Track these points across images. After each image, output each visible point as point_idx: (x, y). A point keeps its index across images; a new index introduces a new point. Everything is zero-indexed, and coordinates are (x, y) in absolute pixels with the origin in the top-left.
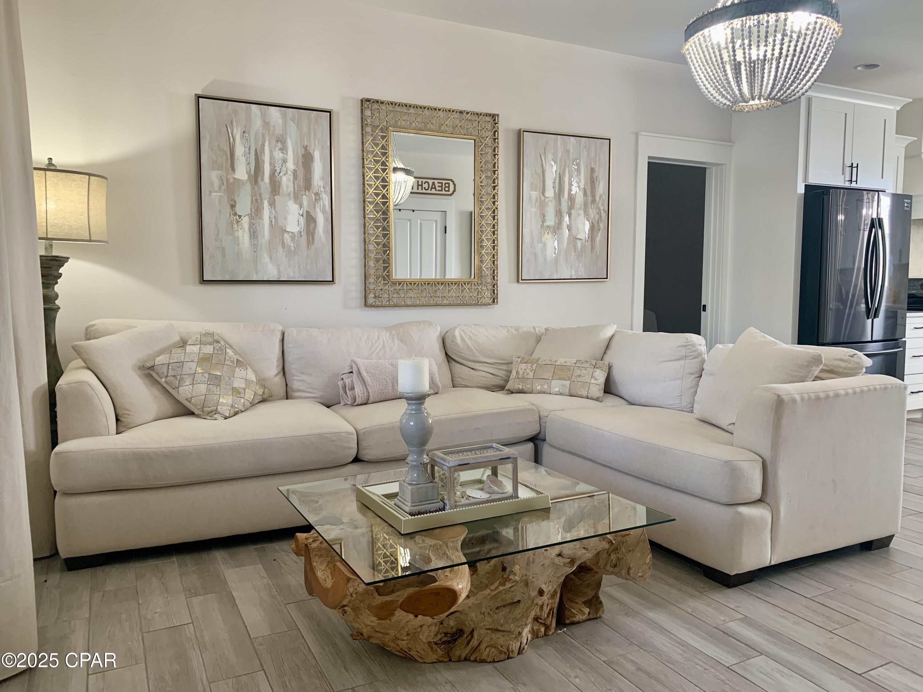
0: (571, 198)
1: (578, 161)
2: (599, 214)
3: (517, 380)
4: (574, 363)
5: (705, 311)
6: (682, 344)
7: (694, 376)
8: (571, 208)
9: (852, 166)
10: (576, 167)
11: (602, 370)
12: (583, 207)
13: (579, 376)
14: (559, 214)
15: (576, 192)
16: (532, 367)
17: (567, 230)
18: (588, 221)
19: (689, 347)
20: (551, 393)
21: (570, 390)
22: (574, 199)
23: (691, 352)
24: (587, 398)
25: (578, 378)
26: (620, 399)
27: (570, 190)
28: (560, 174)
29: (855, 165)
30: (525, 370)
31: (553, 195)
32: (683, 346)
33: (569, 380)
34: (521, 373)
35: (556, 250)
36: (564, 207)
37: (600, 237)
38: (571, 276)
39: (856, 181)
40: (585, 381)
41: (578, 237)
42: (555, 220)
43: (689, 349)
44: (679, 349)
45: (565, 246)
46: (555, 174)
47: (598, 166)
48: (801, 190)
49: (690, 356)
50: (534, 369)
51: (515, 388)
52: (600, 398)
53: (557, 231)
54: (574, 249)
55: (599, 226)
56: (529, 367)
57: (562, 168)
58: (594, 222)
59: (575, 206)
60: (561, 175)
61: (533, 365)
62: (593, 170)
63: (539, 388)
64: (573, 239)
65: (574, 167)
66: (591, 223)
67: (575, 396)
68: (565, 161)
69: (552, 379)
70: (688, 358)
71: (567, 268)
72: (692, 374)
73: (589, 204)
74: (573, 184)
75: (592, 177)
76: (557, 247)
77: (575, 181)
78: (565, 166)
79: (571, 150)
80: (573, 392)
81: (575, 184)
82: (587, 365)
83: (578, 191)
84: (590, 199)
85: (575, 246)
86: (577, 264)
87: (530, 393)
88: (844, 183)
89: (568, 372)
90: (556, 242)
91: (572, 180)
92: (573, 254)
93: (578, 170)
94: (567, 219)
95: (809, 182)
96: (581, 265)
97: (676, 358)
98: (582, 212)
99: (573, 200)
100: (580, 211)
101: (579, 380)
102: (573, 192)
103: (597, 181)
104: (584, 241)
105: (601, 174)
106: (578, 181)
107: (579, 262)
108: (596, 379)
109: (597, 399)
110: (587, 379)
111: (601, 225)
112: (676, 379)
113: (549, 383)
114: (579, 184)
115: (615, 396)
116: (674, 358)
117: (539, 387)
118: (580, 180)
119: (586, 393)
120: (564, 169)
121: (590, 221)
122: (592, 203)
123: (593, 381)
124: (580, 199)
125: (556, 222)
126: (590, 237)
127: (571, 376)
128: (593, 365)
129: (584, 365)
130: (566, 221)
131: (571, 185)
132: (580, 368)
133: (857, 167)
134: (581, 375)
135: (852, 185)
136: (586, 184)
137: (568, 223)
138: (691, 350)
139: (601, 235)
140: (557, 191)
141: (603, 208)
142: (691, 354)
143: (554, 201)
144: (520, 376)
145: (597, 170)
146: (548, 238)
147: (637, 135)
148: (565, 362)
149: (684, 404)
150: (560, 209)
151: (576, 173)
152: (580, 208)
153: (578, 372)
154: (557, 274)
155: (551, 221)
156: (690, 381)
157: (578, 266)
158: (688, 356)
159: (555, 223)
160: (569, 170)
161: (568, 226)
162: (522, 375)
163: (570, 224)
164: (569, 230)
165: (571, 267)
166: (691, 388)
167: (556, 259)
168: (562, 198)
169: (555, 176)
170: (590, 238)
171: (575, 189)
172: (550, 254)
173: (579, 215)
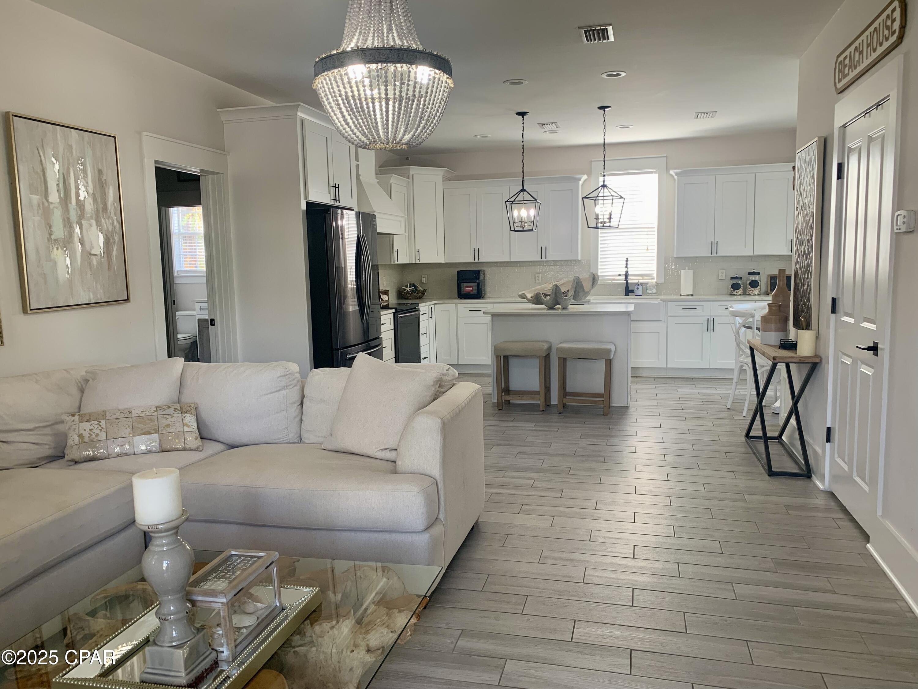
0: (80, 205)
1: (83, 160)
2: (113, 223)
3: (83, 445)
4: (155, 411)
5: (214, 325)
6: (282, 374)
7: (296, 405)
8: (81, 216)
9: (335, 187)
10: (82, 167)
11: (191, 414)
12: (94, 216)
13: (168, 426)
14: (68, 223)
15: (85, 198)
16: (100, 426)
17: (79, 244)
18: (102, 233)
19: (288, 376)
20: (136, 453)
21: (160, 445)
22: (84, 206)
23: (290, 381)
24: (185, 449)
25: (167, 429)
26: (217, 443)
27: (78, 195)
28: (63, 174)
29: (337, 186)
30: (91, 430)
31: (58, 200)
32: (283, 376)
33: (156, 433)
34: (86, 434)
35: (69, 269)
36: (73, 215)
37: (115, 252)
38: (90, 300)
39: (339, 200)
40: (177, 430)
41: (92, 252)
42: (64, 232)
43: (289, 378)
44: (279, 379)
45: (79, 264)
46: (57, 174)
47: (105, 168)
48: (304, 207)
49: (290, 385)
50: (104, 427)
51: (82, 456)
52: (201, 447)
53: (67, 245)
54: (89, 268)
55: (114, 239)
56: (96, 426)
57: (66, 167)
58: (108, 235)
59: (85, 215)
60: (65, 176)
61: (100, 422)
62: (100, 172)
63: (117, 450)
64: (88, 254)
65: (79, 167)
66: (105, 236)
67: (169, 451)
68: (68, 160)
69: (133, 436)
70: (288, 388)
71: (84, 291)
72: (295, 403)
73: (101, 213)
74: (80, 187)
75: (100, 180)
76: (69, 266)
77: (82, 184)
78: (69, 164)
79: (74, 147)
80: (165, 446)
81: (82, 188)
82: (171, 411)
83: (87, 197)
84: (101, 207)
85: (90, 263)
86: (95, 284)
87: (105, 458)
88: (331, 202)
89: (151, 424)
90: (68, 259)
91: (79, 182)
92: (89, 273)
93: (85, 171)
94: (77, 230)
95: (310, 199)
96: (99, 287)
97: (278, 389)
98: (93, 222)
99: (82, 207)
100: (91, 220)
101: (171, 431)
102: (81, 198)
103: (106, 185)
104: (99, 257)
105: (109, 176)
106: (85, 184)
107: (96, 283)
108: (188, 426)
109: (197, 449)
110: (178, 427)
111: (116, 238)
112: (281, 411)
113: (131, 441)
114: (86, 188)
115: (213, 442)
116: (275, 390)
117: (118, 448)
118: (87, 183)
119: (183, 444)
120: (68, 169)
121: (104, 233)
122: (103, 211)
123: (186, 429)
124: (89, 207)
125: (66, 234)
126: (105, 251)
127: (157, 428)
128: (179, 410)
129: (168, 412)
130: (77, 233)
131: (77, 189)
132: (165, 416)
133: (338, 187)
134: (169, 424)
135: (336, 204)
136: (94, 187)
137: (80, 236)
138: (290, 379)
139: (117, 250)
140: (62, 196)
141: (116, 218)
142: (290, 383)
143: (60, 208)
144: (86, 440)
145: (105, 171)
146: (58, 254)
147: (140, 133)
148: (142, 412)
149: (292, 435)
150: (68, 219)
151: (82, 175)
152: (91, 218)
153: (164, 422)
154: (73, 298)
155: (59, 232)
156: (294, 410)
157: (96, 287)
158: (289, 386)
159: (64, 235)
160: (73, 170)
161: (80, 239)
162: (89, 437)
163: (82, 236)
164: (81, 244)
165: (88, 288)
166: (295, 417)
167: (70, 281)
168: (69, 205)
169: (58, 176)
170: (105, 253)
171: (83, 195)
172: (63, 275)
173: (91, 225)
